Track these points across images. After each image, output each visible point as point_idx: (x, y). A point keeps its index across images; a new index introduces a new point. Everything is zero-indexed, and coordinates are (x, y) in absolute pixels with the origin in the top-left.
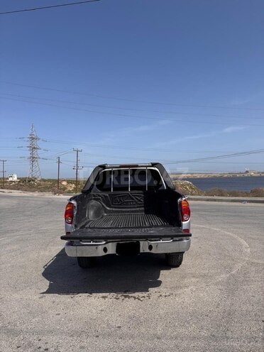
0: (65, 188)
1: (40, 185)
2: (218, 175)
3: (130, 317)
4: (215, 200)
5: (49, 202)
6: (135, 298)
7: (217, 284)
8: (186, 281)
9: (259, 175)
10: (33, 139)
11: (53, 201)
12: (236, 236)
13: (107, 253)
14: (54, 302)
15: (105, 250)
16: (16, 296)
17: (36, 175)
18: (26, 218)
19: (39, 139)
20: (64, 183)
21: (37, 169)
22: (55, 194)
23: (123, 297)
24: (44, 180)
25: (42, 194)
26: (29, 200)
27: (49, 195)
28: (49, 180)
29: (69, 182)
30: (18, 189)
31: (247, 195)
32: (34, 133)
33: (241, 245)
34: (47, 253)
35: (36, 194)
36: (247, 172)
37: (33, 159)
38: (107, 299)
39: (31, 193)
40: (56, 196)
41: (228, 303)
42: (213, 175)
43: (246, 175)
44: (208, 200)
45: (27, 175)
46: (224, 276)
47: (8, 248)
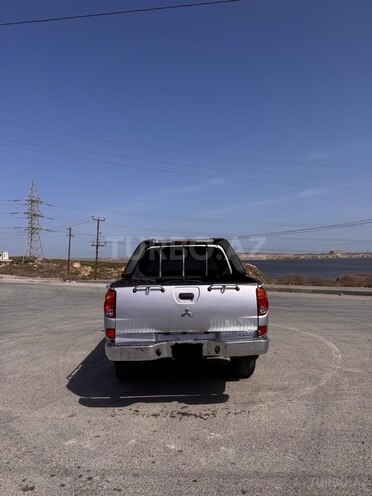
0: (77, 273)
1: (42, 267)
2: (292, 257)
3: (192, 439)
4: (290, 291)
5: (59, 292)
6: (196, 416)
7: (301, 398)
8: (260, 394)
9: (348, 256)
10: (33, 201)
11: (64, 290)
12: (321, 338)
13: (161, 357)
14: (89, 422)
15: (158, 353)
16: (36, 414)
17: (35, 253)
18: (30, 312)
19: (42, 202)
20: (77, 265)
21: (38, 244)
22: (65, 280)
23: (180, 415)
24: (48, 261)
25: (45, 280)
26: (29, 288)
27: (56, 283)
28: (55, 261)
29: (84, 263)
30: (12, 274)
31: (333, 284)
32: (35, 194)
33: (329, 350)
34: (69, 360)
35: (37, 280)
36: (332, 252)
37: (32, 230)
38: (159, 418)
39: (31, 279)
40: (67, 283)
41: (318, 421)
42: (284, 256)
43: (330, 257)
44: (280, 290)
45: (24, 253)
46: (309, 389)
47: (13, 354)
